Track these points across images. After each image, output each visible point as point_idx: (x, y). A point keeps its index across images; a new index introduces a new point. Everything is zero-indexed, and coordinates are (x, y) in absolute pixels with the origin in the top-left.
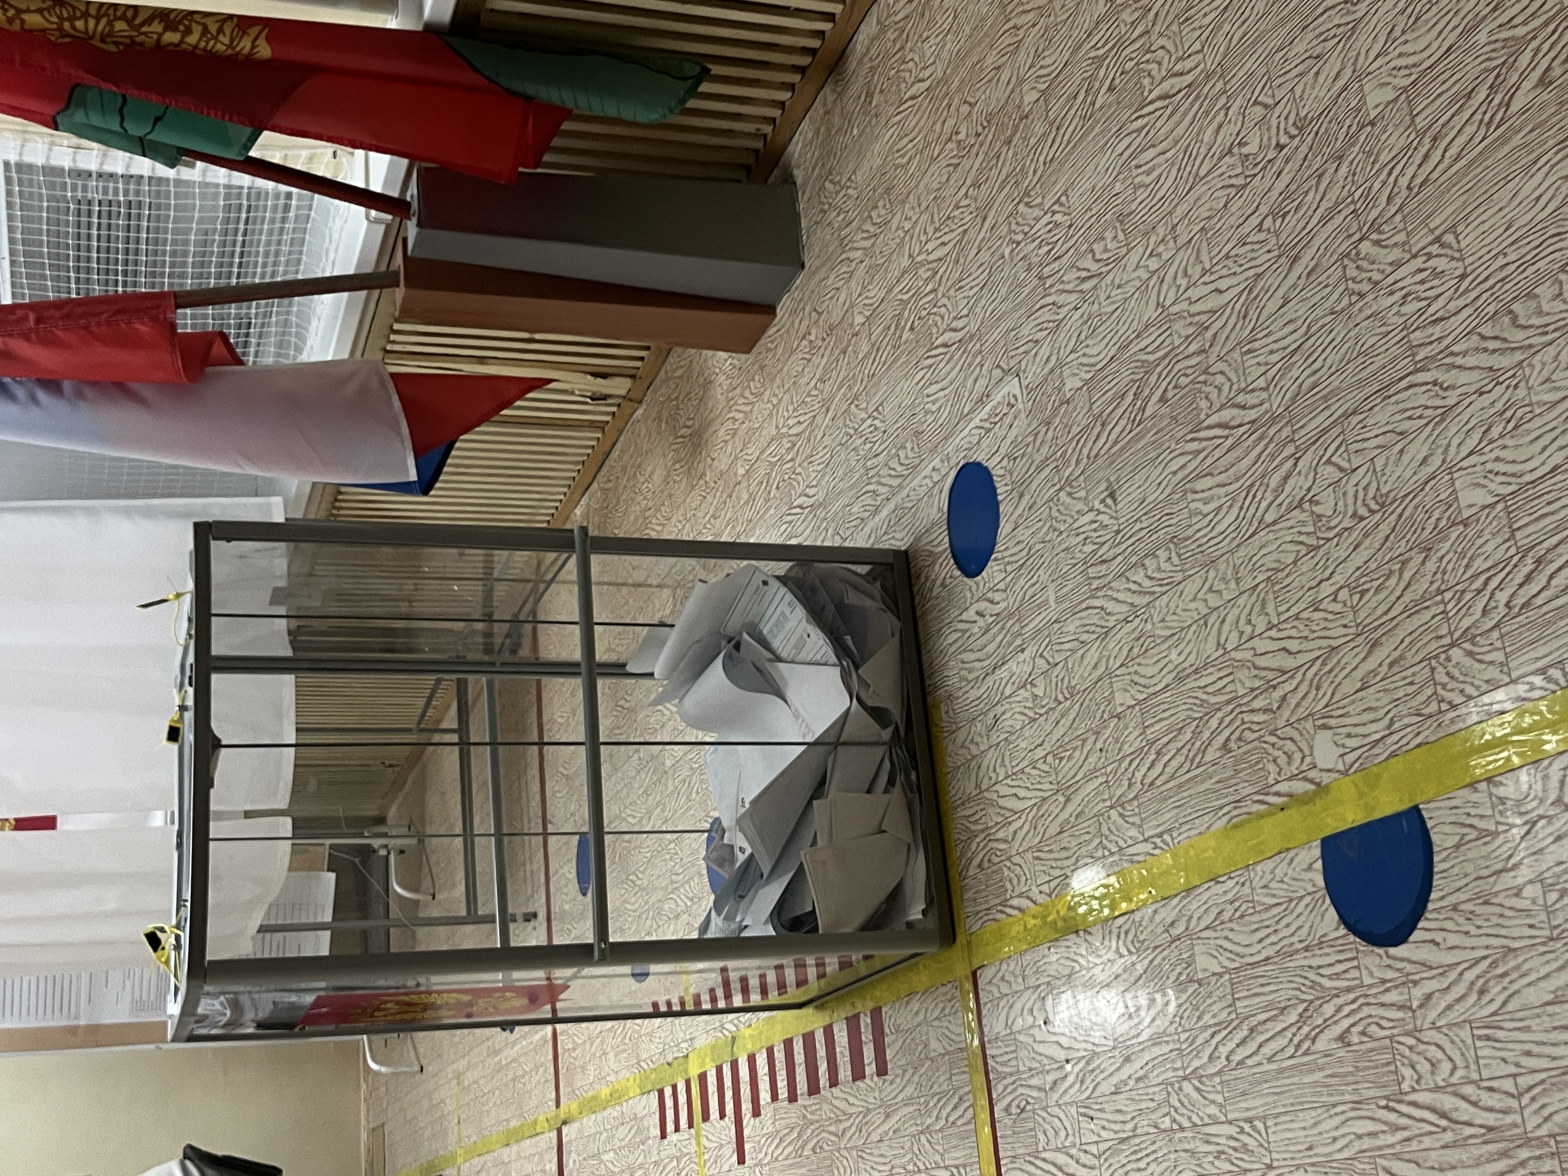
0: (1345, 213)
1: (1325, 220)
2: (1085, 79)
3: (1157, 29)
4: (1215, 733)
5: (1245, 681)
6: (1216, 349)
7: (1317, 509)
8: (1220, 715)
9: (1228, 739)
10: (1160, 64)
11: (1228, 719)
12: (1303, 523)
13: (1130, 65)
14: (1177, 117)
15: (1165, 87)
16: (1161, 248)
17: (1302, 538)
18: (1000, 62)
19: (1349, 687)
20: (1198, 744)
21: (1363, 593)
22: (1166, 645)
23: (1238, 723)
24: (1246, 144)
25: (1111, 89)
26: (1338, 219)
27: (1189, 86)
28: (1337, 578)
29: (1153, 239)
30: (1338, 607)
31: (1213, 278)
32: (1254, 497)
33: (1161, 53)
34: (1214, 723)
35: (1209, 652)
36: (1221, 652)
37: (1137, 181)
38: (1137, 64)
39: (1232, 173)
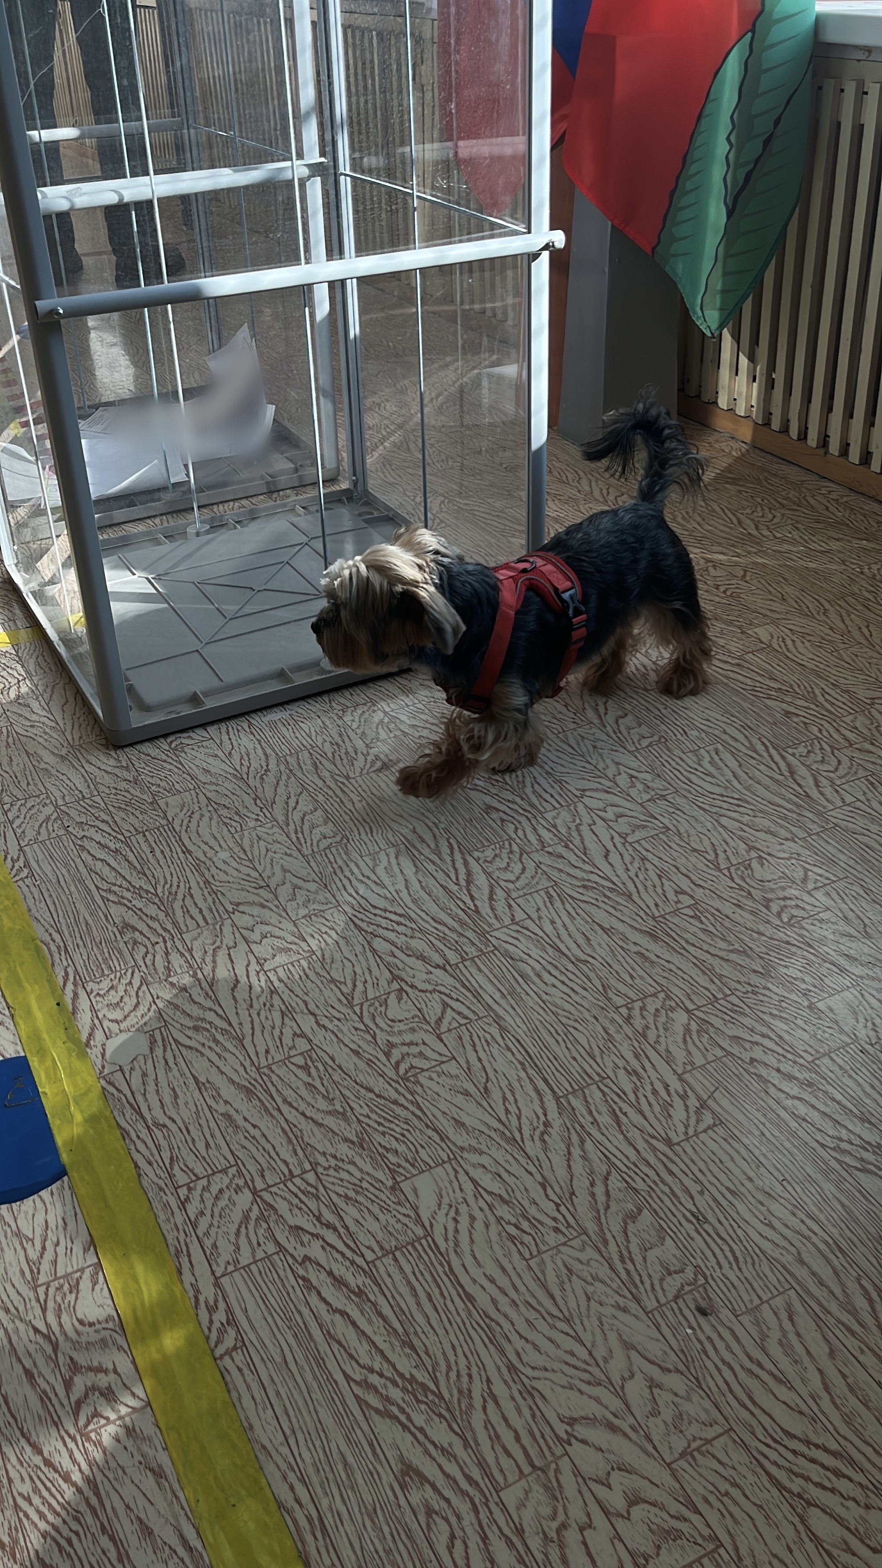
0: (712, 987)
1: (700, 965)
2: (791, 686)
3: (856, 754)
4: (139, 912)
5: (200, 941)
6: (547, 860)
7: (393, 999)
8: (161, 916)
9: (135, 929)
10: (823, 761)
11: (155, 925)
12: (376, 985)
13: (815, 730)
14: (774, 787)
15: (803, 771)
16: (640, 786)
17: (360, 987)
18: (790, 600)
19: (200, 1066)
20: (128, 895)
21: (306, 1068)
22: (232, 845)
23: (154, 939)
24: (762, 865)
25: (787, 713)
26: (703, 980)
27: (808, 796)
28: (321, 1033)
29: (648, 777)
30: (287, 1040)
31: (619, 845)
32: (398, 923)
33: (834, 762)
34: (152, 910)
35: (228, 894)
36: (230, 908)
37: (702, 751)
38: (817, 737)
39: (729, 853)
